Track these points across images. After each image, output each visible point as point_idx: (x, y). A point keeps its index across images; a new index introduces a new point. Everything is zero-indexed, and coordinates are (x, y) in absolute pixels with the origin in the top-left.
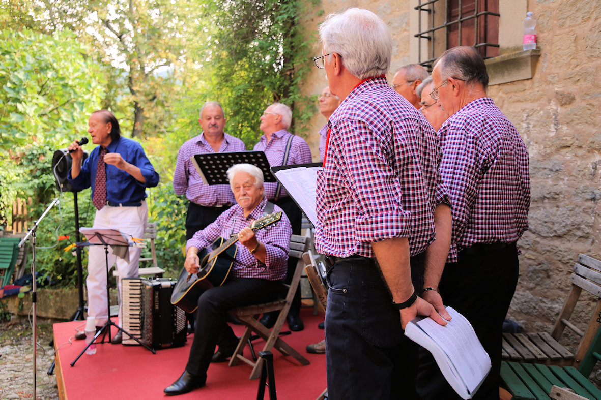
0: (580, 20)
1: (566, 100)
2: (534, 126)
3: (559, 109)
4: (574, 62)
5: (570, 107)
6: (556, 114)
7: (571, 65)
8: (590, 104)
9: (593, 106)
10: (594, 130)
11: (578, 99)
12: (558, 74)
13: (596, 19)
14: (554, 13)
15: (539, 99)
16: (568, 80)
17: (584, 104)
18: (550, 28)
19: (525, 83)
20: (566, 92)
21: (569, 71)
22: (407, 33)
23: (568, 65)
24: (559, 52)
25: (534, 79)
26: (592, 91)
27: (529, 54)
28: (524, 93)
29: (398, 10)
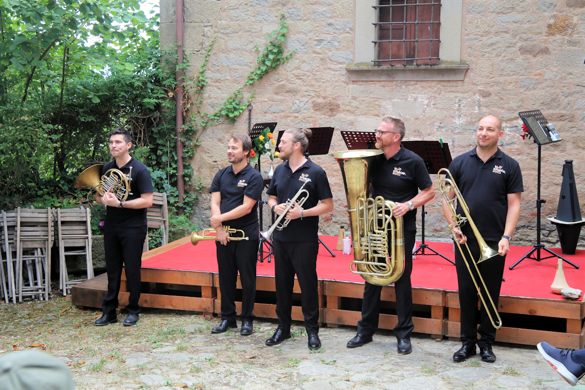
0: (494, 55)
1: (486, 95)
2: (464, 106)
3: (481, 99)
4: (491, 75)
5: (487, 99)
6: (479, 101)
7: (489, 77)
8: (501, 98)
9: (503, 99)
10: (503, 111)
11: (493, 95)
12: (481, 80)
13: (505, 56)
14: (478, 48)
15: (467, 92)
16: (487, 85)
17: (497, 98)
18: (476, 55)
19: (458, 82)
20: (486, 90)
21: (488, 80)
22: (350, 35)
23: (487, 77)
24: (482, 69)
25: (464, 81)
26: (502, 92)
27: (466, 68)
28: (457, 88)
29: (340, 17)
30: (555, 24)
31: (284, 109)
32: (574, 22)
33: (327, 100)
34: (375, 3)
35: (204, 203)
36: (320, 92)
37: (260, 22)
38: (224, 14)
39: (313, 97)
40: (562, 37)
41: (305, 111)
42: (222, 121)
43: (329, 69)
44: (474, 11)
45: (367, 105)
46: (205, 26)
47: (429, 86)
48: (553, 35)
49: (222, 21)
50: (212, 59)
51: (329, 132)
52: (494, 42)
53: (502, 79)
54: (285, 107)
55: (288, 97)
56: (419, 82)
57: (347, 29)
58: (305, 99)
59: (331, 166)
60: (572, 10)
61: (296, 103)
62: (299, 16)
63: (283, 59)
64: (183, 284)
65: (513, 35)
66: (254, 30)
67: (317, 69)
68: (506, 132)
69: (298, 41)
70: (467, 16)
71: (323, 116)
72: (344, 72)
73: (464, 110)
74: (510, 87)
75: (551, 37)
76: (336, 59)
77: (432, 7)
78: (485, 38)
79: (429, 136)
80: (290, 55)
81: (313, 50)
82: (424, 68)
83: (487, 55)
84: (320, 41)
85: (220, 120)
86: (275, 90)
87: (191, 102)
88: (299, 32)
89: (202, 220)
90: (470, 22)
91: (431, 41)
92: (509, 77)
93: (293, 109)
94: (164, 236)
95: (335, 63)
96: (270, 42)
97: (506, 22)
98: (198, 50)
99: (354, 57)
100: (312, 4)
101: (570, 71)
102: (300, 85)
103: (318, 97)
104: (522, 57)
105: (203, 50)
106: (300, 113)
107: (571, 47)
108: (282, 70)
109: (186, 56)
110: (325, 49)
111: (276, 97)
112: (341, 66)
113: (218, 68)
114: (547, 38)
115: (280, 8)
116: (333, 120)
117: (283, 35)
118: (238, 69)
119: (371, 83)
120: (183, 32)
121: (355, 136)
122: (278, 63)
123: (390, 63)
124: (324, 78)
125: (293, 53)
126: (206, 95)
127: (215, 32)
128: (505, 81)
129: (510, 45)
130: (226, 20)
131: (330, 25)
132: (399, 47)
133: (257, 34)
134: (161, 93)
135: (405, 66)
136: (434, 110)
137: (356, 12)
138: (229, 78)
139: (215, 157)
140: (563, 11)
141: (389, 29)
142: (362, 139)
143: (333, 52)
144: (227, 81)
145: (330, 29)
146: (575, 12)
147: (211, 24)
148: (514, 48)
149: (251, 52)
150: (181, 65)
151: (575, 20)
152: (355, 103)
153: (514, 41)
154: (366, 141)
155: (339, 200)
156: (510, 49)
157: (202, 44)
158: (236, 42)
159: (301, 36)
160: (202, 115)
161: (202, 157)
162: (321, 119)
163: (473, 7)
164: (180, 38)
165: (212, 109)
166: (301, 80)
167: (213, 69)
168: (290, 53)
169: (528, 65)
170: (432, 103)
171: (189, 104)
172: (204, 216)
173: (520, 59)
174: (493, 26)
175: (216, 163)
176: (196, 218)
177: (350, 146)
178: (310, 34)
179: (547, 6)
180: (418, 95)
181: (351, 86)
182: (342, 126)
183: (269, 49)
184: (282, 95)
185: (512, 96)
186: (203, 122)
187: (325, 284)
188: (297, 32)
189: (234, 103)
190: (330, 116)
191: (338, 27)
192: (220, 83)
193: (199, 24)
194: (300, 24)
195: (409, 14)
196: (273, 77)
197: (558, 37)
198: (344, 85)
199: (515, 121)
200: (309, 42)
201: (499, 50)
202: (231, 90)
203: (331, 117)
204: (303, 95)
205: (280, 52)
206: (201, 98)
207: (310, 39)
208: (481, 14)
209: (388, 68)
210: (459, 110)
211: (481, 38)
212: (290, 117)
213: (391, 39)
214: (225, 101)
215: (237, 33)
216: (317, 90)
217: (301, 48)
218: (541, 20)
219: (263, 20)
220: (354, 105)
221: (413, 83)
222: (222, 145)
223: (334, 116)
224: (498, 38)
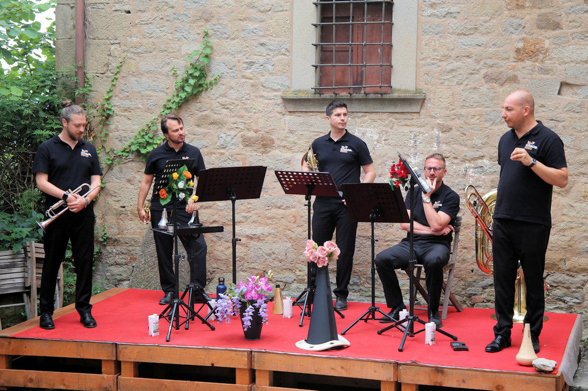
0: (455, 83)
1: (446, 129)
2: (420, 143)
3: (441, 135)
4: (451, 107)
5: (448, 134)
6: (438, 137)
7: (449, 108)
8: (463, 133)
9: (465, 135)
10: (466, 149)
11: (454, 130)
12: (440, 112)
13: (467, 85)
14: (436, 74)
15: (424, 126)
16: (447, 118)
17: (458, 133)
18: (433, 83)
19: (413, 114)
20: (445, 124)
21: (448, 112)
22: (286, 57)
23: (447, 108)
24: (441, 99)
25: (421, 113)
26: (464, 126)
27: (423, 98)
28: (412, 121)
29: (274, 35)
30: (524, 48)
31: (207, 144)
32: (546, 47)
33: (259, 134)
34: (315, 20)
35: (108, 258)
36: (251, 124)
37: (178, 40)
38: (135, 30)
39: (243, 130)
40: (532, 63)
41: (233, 147)
42: (132, 158)
43: (261, 96)
44: (431, 32)
45: (307, 141)
46: (112, 44)
47: (380, 118)
48: (523, 61)
49: (133, 38)
50: (120, 84)
51: (260, 172)
52: (455, 68)
53: (464, 111)
54: (209, 142)
55: (212, 129)
56: (367, 114)
57: (283, 51)
58: (233, 133)
59: (264, 213)
60: (544, 33)
61: (221, 137)
62: (225, 33)
63: (206, 85)
64: (79, 357)
65: (476, 60)
66: (171, 50)
67: (248, 96)
68: (469, 173)
69: (224, 63)
70: (423, 37)
71: (255, 153)
72: (280, 101)
73: (420, 147)
74: (474, 120)
75: (519, 63)
76: (269, 86)
77: (383, 26)
78: (444, 64)
79: (380, 178)
80: (215, 79)
81: (243, 74)
82: (374, 97)
83: (447, 83)
84: (251, 64)
85: (129, 157)
86: (197, 121)
87: (93, 135)
88: (225, 52)
89: (106, 279)
90: (426, 45)
91: (381, 66)
92: (472, 110)
93: (218, 144)
94: (58, 298)
95: (268, 90)
96: (191, 64)
97: (468, 45)
98: (102, 72)
99: (291, 83)
100: (240, 20)
101: (543, 103)
102: (226, 115)
103: (248, 129)
104: (486, 86)
105: (108, 72)
106: (227, 148)
107: (543, 76)
108: (205, 98)
109: (88, 79)
110: (257, 73)
111: (197, 129)
112: (275, 93)
113: (128, 94)
114: (515, 64)
115: (203, 24)
116: (267, 158)
117: (207, 56)
118: (151, 96)
119: (311, 114)
120: (84, 51)
121: (291, 177)
122: (200, 89)
123: (333, 90)
124: (255, 107)
125: (218, 77)
126: (112, 127)
127: (124, 52)
128: (467, 113)
129: (473, 72)
130: (137, 37)
131: (262, 45)
132: (344, 73)
133: (175, 54)
134: (56, 124)
135: (351, 94)
136: (386, 147)
137: (294, 30)
138: (141, 106)
139: (123, 202)
140: (532, 34)
141: (332, 51)
142: (301, 180)
143: (266, 77)
144: (138, 110)
145: (263, 49)
146: (546, 35)
147: (119, 42)
148: (477, 75)
149: (168, 75)
150: (81, 89)
151: (547, 44)
152: (292, 138)
153: (478, 67)
154: (305, 183)
155: (274, 253)
156: (473, 76)
157: (107, 65)
158: (149, 64)
159: (227, 58)
160: (107, 151)
161: (107, 202)
162: (251, 156)
163: (430, 27)
164: (81, 57)
165: (120, 144)
166: (228, 110)
167: (121, 96)
168: (215, 77)
169: (494, 95)
170: (383, 139)
171: (91, 137)
172: (109, 274)
173: (485, 88)
174: (453, 50)
175: (124, 209)
176: (99, 276)
177: (287, 189)
178: (238, 56)
179: (515, 27)
180: (367, 129)
181: (288, 117)
182: (278, 165)
183: (190, 72)
184: (206, 128)
185: (476, 132)
186: (109, 159)
187: (254, 355)
188: (223, 53)
189: (146, 137)
190: (263, 153)
191: (271, 47)
192: (130, 112)
193: (104, 41)
194: (227, 43)
195: (355, 34)
196: (194, 107)
197: (528, 63)
198: (279, 116)
199: (480, 161)
200: (238, 64)
201: (460, 77)
202: (143, 121)
203: (264, 155)
204: (230, 127)
205: (203, 75)
206: (107, 130)
207: (239, 61)
208: (439, 35)
209: (332, 96)
210: (415, 147)
211: (439, 64)
212: (214, 154)
213: (334, 62)
214: (136, 134)
215: (151, 52)
216: (248, 122)
217: (228, 71)
218: (509, 43)
219: (182, 37)
220: (291, 139)
221: (361, 114)
222: (132, 187)
223: (268, 152)
224: (459, 63)
